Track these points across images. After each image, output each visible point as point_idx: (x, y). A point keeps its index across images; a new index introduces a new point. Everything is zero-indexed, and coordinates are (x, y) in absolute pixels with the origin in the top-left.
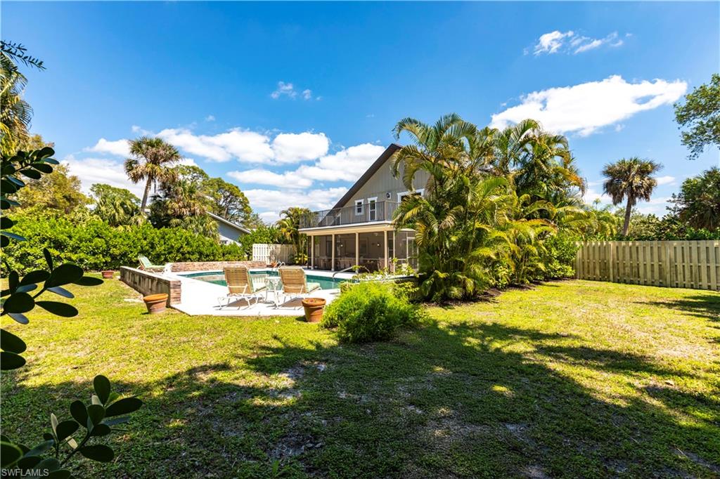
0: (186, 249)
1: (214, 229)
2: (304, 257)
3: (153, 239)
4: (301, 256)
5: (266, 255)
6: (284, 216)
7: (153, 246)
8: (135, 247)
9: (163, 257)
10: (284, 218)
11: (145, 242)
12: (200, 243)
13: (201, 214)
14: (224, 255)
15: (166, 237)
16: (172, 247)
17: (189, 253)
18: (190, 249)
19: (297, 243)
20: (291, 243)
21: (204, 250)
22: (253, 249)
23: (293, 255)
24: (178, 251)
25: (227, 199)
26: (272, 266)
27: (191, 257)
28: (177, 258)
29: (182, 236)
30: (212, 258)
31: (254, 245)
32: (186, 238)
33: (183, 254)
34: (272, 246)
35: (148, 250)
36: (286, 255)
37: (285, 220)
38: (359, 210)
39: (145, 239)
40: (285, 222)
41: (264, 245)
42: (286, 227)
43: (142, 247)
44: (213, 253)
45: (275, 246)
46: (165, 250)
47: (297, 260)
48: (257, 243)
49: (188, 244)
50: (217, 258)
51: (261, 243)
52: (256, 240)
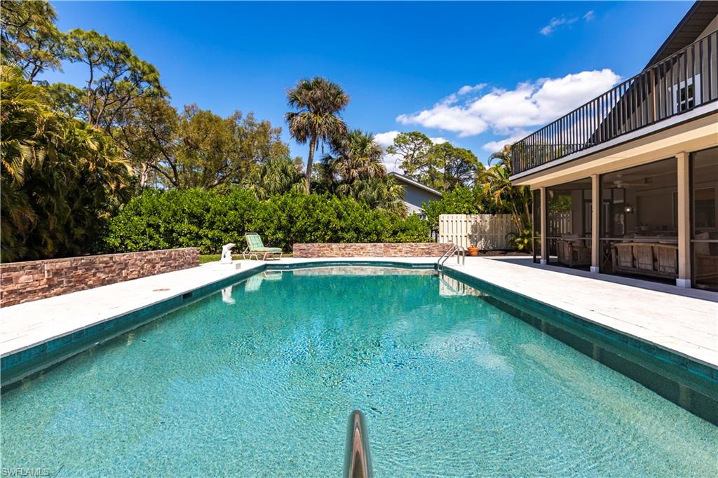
1: (395, 195)
5: (464, 234)
7: (291, 220)
10: (495, 165)
13: (376, 175)
14: (395, 233)
16: (318, 221)
17: (342, 229)
18: (343, 224)
21: (363, 225)
22: (441, 223)
24: (327, 226)
27: (346, 236)
28: (327, 238)
29: (332, 205)
30: (375, 237)
31: (442, 217)
32: (337, 208)
33: (335, 232)
34: (475, 218)
36: (501, 234)
37: (496, 169)
40: (496, 172)
41: (459, 216)
44: (376, 230)
45: (481, 218)
46: (310, 225)
47: (520, 242)
48: (449, 213)
49: (340, 217)
50: (383, 238)
51: (457, 213)
52: (448, 208)
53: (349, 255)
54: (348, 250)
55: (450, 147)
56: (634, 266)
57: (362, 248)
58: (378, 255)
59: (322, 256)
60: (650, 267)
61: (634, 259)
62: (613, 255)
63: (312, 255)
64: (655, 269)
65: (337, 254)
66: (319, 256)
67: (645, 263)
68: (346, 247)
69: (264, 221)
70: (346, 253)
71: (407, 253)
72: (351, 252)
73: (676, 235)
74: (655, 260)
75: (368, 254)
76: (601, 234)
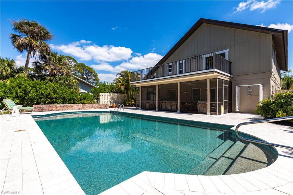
0: (53, 95)
1: (75, 84)
2: (132, 101)
3: (26, 87)
4: (130, 101)
5: (108, 100)
6: (119, 76)
8: (11, 93)
9: (35, 101)
10: (119, 77)
11: (20, 90)
12: (64, 92)
13: (66, 75)
14: (81, 100)
15: (38, 86)
16: (42, 94)
17: (56, 98)
18: (56, 95)
19: (127, 93)
20: (124, 93)
21: (66, 96)
22: (100, 96)
23: (124, 100)
24: (47, 96)
25: (87, 74)
26: (112, 107)
27: (57, 101)
28: (47, 102)
29: (50, 87)
30: (72, 102)
31: (100, 94)
32: (53, 88)
33: (51, 99)
34: (112, 95)
35: (22, 96)
36: (120, 100)
37: (120, 78)
38: (170, 70)
39: (20, 88)
40: (120, 80)
41: (107, 93)
42: (120, 82)
43: (17, 93)
44: (73, 99)
45: (114, 95)
46: (36, 96)
47: (127, 103)
48: (102, 92)
49: (55, 92)
50: (76, 102)
51: (105, 93)
52: (102, 91)
53: (66, 109)
54: (65, 108)
55: (84, 65)
56: (166, 108)
57: (72, 106)
58: (79, 109)
59: (51, 111)
60: (170, 109)
61: (166, 107)
62: (161, 106)
63: (45, 110)
64: (171, 109)
65: (59, 109)
66: (49, 111)
67: (169, 107)
68: (64, 106)
69: (5, 93)
70: (64, 109)
71: (92, 108)
72: (67, 108)
73: (177, 100)
74: (171, 107)
75: (75, 109)
76: (158, 101)
